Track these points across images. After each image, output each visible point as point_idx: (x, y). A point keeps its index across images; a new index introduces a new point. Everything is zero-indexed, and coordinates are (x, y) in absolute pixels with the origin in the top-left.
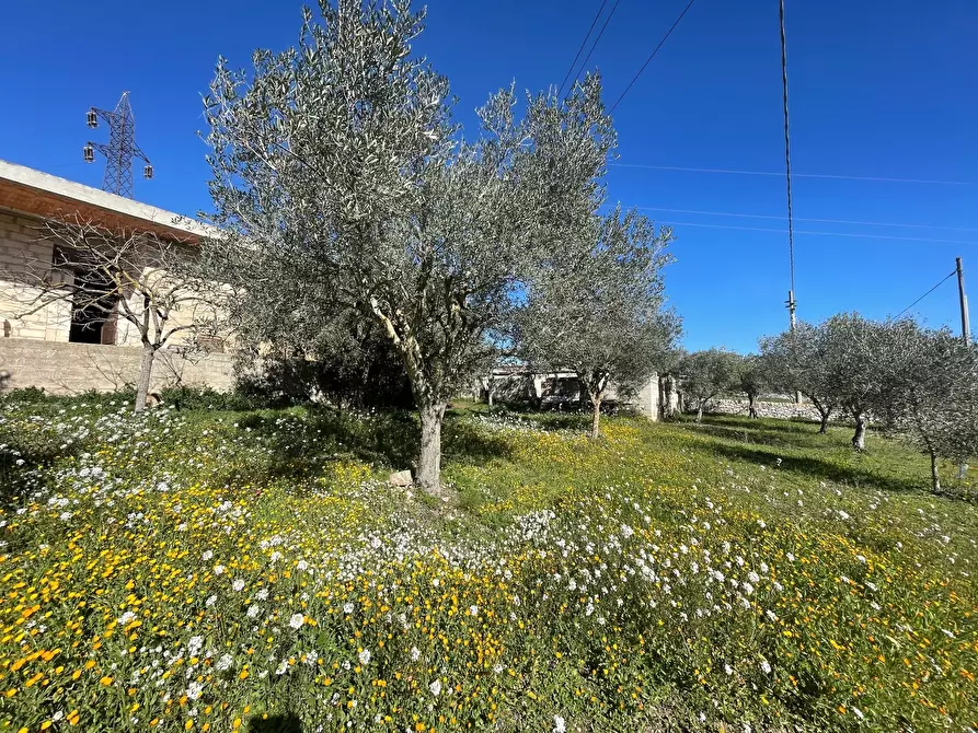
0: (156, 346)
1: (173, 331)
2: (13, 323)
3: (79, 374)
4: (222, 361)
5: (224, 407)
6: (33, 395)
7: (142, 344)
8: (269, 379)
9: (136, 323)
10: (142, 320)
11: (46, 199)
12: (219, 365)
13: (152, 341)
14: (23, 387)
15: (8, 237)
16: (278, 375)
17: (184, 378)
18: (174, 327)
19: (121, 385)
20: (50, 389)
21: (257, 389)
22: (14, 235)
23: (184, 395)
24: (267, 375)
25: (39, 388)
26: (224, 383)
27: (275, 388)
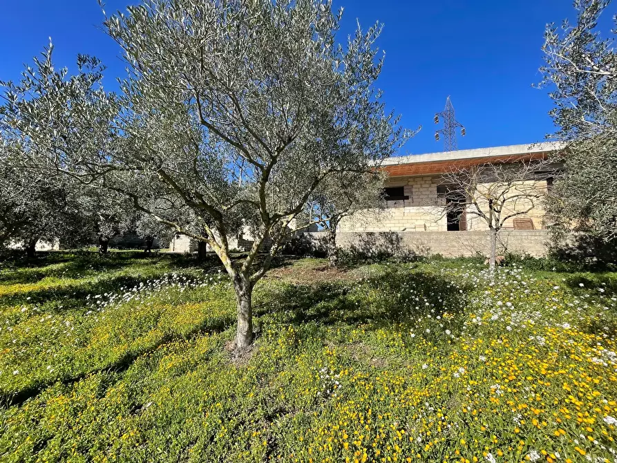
0: (497, 229)
1: (505, 219)
2: (427, 225)
3: (455, 247)
4: (535, 236)
5: (542, 268)
6: (438, 257)
7: (489, 229)
8: (580, 247)
9: (484, 217)
10: (488, 215)
11: (433, 165)
12: (533, 238)
13: (494, 227)
14: (435, 253)
15: (421, 187)
16: (588, 244)
17: (509, 247)
18: (506, 216)
19: (474, 252)
20: (445, 255)
21: (569, 256)
22: (424, 186)
23: (511, 259)
24: (577, 244)
25: (440, 254)
26: (539, 251)
27: (587, 255)
